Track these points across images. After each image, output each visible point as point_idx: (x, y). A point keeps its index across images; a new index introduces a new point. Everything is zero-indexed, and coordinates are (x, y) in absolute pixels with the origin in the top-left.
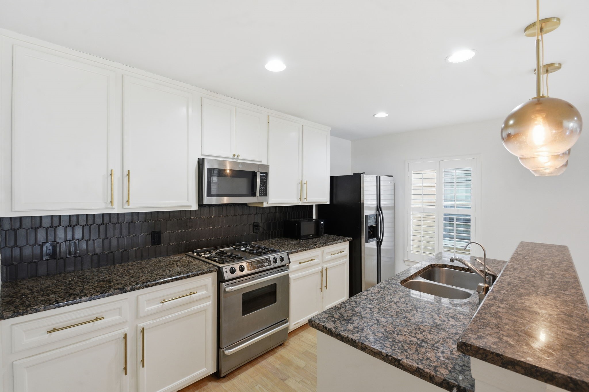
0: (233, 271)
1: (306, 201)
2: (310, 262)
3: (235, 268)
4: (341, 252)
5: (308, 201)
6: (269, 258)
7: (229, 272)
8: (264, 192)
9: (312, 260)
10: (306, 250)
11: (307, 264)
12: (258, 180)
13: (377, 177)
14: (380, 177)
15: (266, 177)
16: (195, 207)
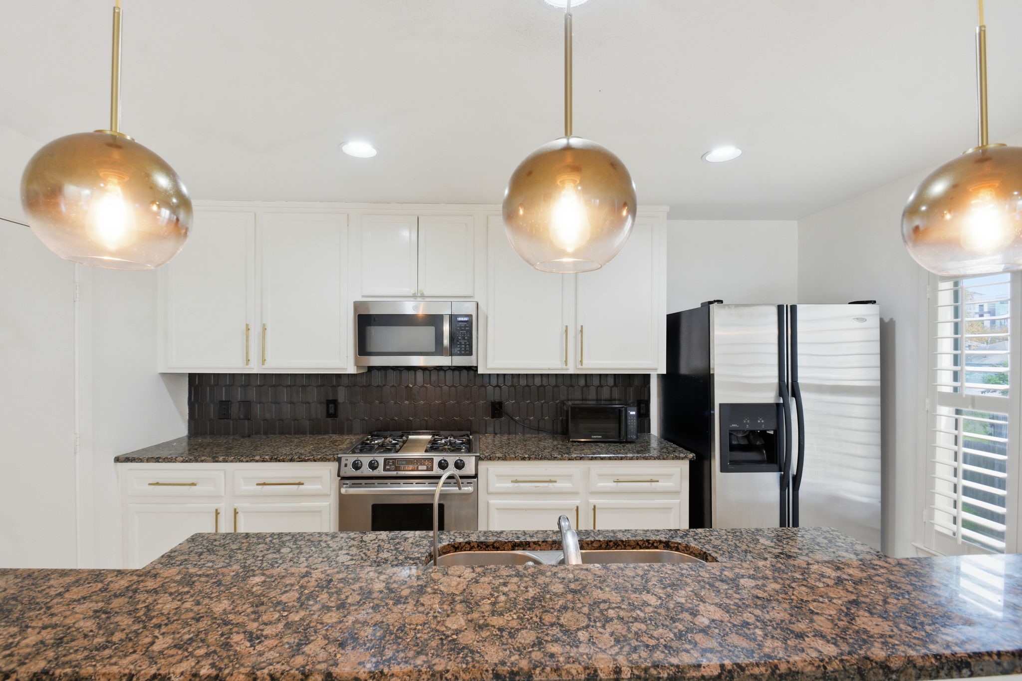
0: (357, 466)
1: (580, 367)
2: (546, 484)
3: (361, 462)
4: (652, 481)
5: (584, 366)
6: (433, 459)
7: (350, 466)
8: (465, 348)
9: (551, 481)
10: (530, 459)
11: (536, 487)
12: (446, 328)
13: (780, 308)
14: (794, 308)
15: (470, 323)
16: (351, 369)
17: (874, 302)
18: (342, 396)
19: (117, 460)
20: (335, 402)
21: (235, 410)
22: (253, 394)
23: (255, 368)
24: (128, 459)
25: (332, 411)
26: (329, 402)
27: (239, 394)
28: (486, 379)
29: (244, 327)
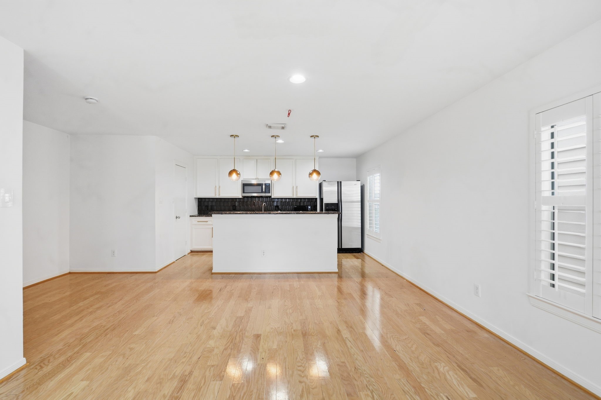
1: (297, 196)
8: (268, 191)
12: (264, 187)
13: (338, 182)
14: (341, 182)
15: (270, 185)
16: (241, 197)
17: (360, 181)
18: (237, 204)
19: (190, 216)
20: (235, 206)
21: (210, 207)
22: (214, 204)
23: (217, 197)
24: (192, 216)
25: (234, 208)
26: (233, 206)
27: (210, 204)
28: (274, 199)
29: (215, 186)
